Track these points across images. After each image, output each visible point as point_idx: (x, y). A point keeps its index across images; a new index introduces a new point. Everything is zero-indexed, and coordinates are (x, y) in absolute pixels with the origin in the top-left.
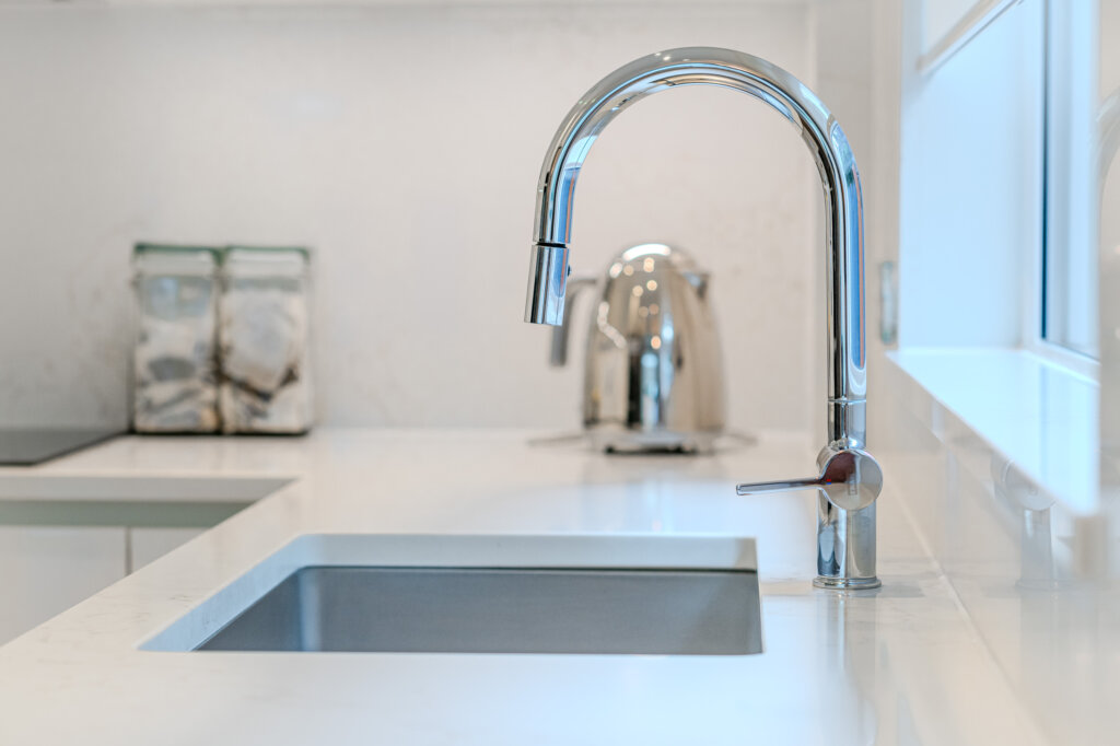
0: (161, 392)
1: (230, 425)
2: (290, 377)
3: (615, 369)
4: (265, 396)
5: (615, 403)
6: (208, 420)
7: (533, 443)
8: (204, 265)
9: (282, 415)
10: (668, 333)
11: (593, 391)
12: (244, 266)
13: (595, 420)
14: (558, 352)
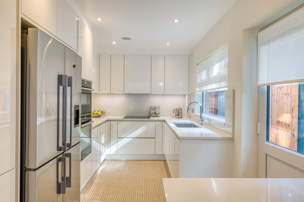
0: (152, 114)
2: (159, 114)
3: (177, 114)
8: (154, 108)
9: (159, 116)
10: (180, 111)
11: (176, 114)
12: (156, 108)
13: (176, 116)
14: (174, 113)
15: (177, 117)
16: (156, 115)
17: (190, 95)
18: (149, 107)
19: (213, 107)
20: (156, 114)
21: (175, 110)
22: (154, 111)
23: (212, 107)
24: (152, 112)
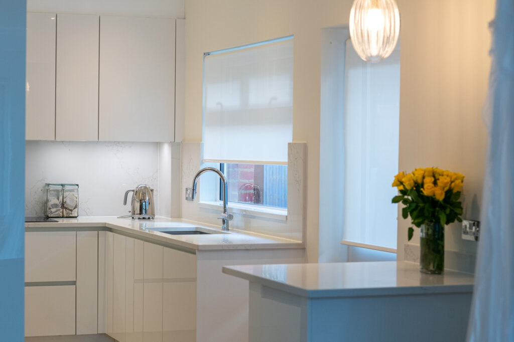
0: (53, 210)
1: (65, 215)
2: (76, 207)
3: (137, 205)
4: (71, 210)
5: (138, 211)
6: (61, 215)
7: (118, 218)
8: (60, 188)
9: (74, 214)
10: (147, 198)
11: (133, 208)
12: (67, 188)
13: (134, 213)
14: (125, 203)
15: (137, 216)
16: (67, 210)
17: (179, 144)
18: (41, 185)
19: (251, 182)
20: (66, 208)
21: (130, 195)
22: (61, 198)
23: (247, 181)
24: (53, 201)
